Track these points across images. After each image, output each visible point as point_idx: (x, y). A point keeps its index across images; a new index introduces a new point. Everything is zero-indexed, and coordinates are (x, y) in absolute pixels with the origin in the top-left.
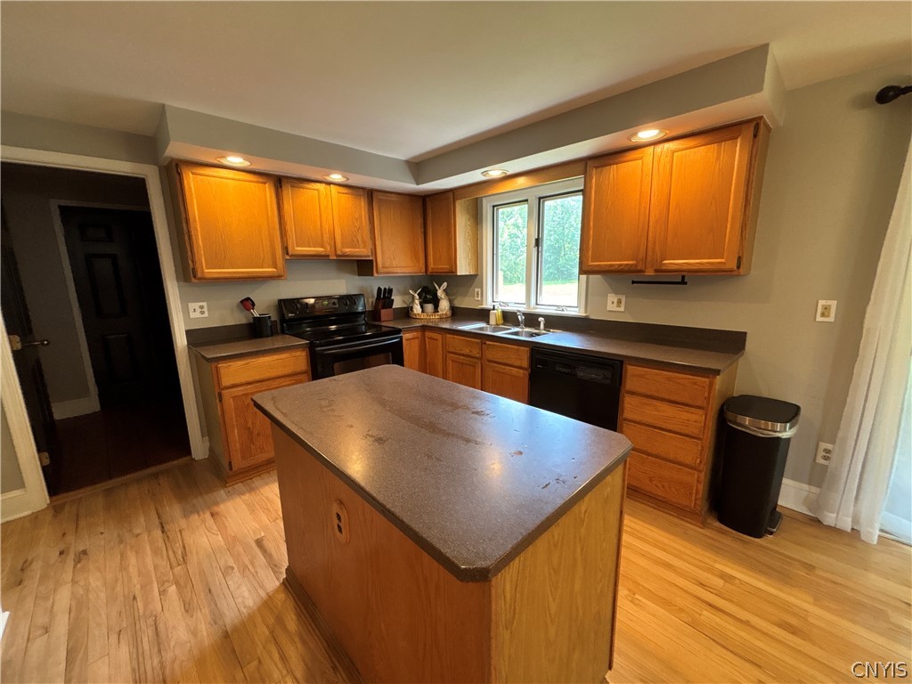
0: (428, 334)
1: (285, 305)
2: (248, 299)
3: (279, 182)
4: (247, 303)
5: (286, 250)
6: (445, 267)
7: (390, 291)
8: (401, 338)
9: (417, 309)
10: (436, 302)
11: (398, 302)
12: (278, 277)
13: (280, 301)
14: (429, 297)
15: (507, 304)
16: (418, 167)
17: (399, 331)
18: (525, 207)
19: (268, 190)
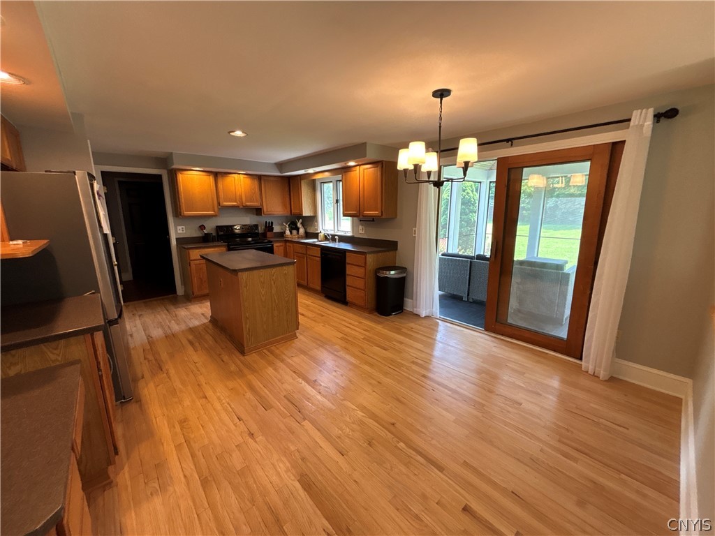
0: (288, 244)
1: (219, 228)
2: (203, 225)
3: (216, 175)
4: (202, 227)
5: (219, 203)
6: (298, 212)
7: (272, 223)
8: (273, 245)
9: (288, 232)
10: (298, 229)
11: (277, 229)
12: (215, 216)
13: (217, 227)
14: (294, 227)
15: (327, 230)
16: (281, 165)
17: (272, 242)
18: (331, 184)
19: (211, 179)
